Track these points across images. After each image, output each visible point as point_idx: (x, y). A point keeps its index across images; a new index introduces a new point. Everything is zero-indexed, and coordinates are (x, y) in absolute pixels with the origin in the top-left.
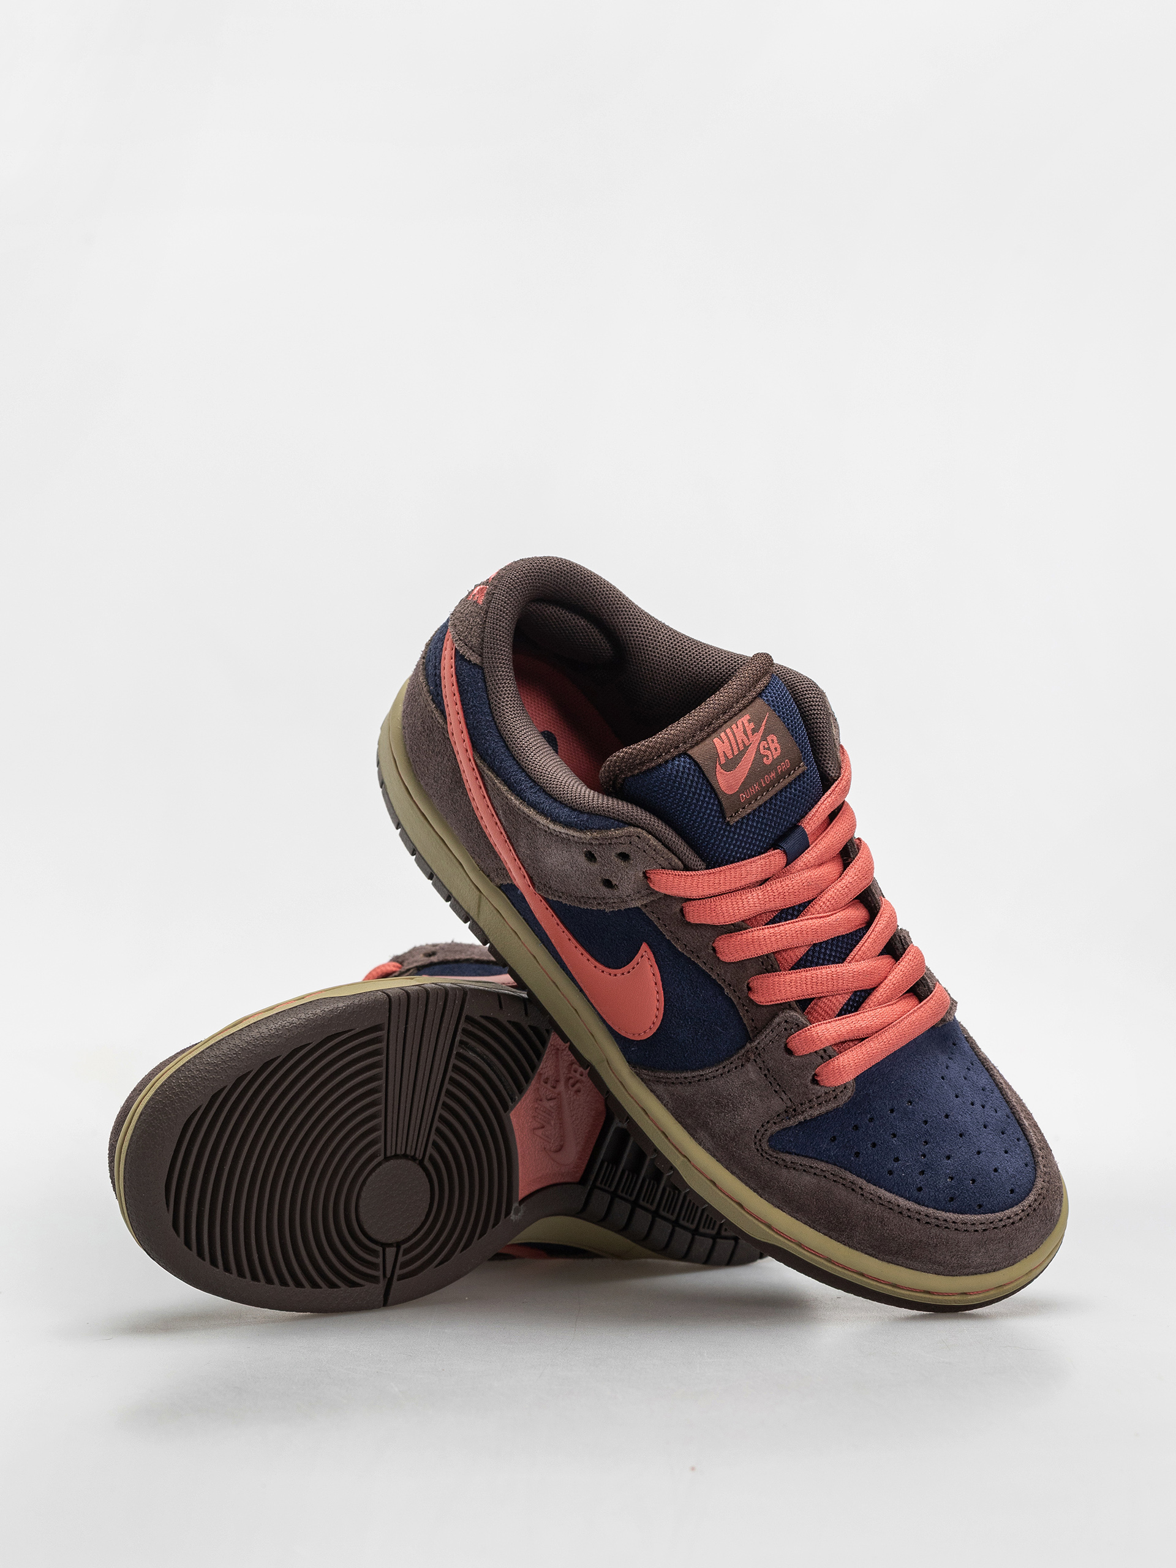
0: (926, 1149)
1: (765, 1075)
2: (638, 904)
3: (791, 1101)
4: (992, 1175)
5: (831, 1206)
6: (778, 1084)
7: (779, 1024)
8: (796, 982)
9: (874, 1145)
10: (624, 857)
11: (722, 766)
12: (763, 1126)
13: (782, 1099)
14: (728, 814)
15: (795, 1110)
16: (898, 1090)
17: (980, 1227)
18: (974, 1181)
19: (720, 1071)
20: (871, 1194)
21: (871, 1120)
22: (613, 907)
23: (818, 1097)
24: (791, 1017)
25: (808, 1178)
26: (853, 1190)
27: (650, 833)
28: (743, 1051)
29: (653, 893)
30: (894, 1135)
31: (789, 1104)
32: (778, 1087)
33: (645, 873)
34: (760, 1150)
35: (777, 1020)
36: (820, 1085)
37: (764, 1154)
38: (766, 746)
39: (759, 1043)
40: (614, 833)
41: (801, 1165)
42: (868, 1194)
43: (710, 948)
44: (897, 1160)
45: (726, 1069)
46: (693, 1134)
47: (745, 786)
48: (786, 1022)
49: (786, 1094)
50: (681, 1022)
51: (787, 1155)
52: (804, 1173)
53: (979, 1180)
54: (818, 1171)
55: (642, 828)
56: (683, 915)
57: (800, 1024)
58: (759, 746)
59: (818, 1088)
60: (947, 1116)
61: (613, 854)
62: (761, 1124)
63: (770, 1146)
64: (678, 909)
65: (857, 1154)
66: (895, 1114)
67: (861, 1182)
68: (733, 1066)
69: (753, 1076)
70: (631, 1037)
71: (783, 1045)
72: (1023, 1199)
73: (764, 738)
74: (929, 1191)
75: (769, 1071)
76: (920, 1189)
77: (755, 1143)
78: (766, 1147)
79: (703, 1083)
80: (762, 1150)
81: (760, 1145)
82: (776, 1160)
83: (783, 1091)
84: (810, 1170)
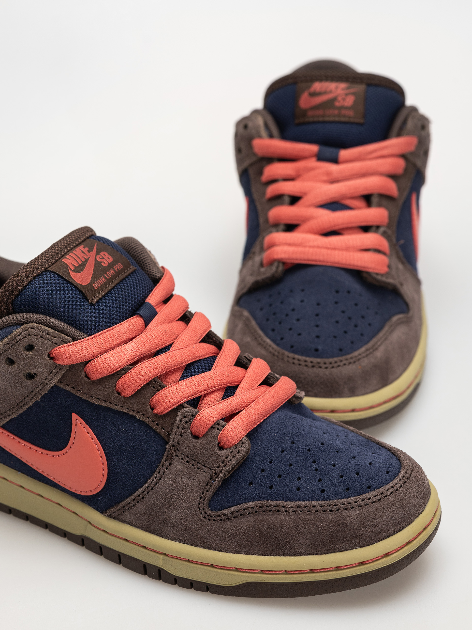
0: (316, 465)
1: (188, 462)
2: (54, 382)
3: (211, 469)
4: (369, 466)
5: (269, 531)
6: (198, 463)
7: (181, 421)
8: (180, 389)
9: (280, 476)
10: (30, 348)
11: (73, 271)
12: (201, 498)
13: (205, 472)
14: (89, 297)
15: (216, 474)
16: (281, 437)
17: (375, 499)
18: (358, 474)
19: (158, 476)
20: (292, 507)
21: (271, 462)
22: (41, 394)
23: (227, 457)
24: (187, 411)
25: (246, 520)
26: (278, 511)
27: (39, 323)
28: (166, 453)
29: (61, 367)
30: (291, 465)
31: (210, 472)
32: (199, 465)
33: (49, 356)
34: (207, 516)
35: (178, 418)
36: (225, 449)
37: (210, 518)
38: (101, 257)
39: (173, 441)
40: (16, 332)
41: (237, 512)
42: (290, 509)
43: (115, 393)
44: (299, 478)
45: (161, 473)
46: (161, 534)
47: (94, 280)
48: (185, 417)
49: (205, 467)
50: (119, 457)
51: (225, 510)
52: (241, 517)
53: (361, 471)
54: (250, 510)
55: (33, 322)
56: (89, 378)
57: (194, 413)
58: (96, 258)
59: (225, 451)
60: (322, 444)
61: (22, 349)
62: (199, 497)
63: (212, 510)
64: (83, 375)
65: (271, 487)
66: (285, 452)
67: (281, 503)
68: (164, 468)
69: (179, 467)
70: (95, 493)
71: (190, 435)
72: (397, 475)
73: (98, 253)
74: (330, 489)
75: (188, 457)
76: (323, 491)
77: (201, 514)
78: (209, 512)
79: (151, 492)
80: (208, 515)
81: (205, 513)
82: (220, 518)
83: (204, 466)
84: (244, 512)
